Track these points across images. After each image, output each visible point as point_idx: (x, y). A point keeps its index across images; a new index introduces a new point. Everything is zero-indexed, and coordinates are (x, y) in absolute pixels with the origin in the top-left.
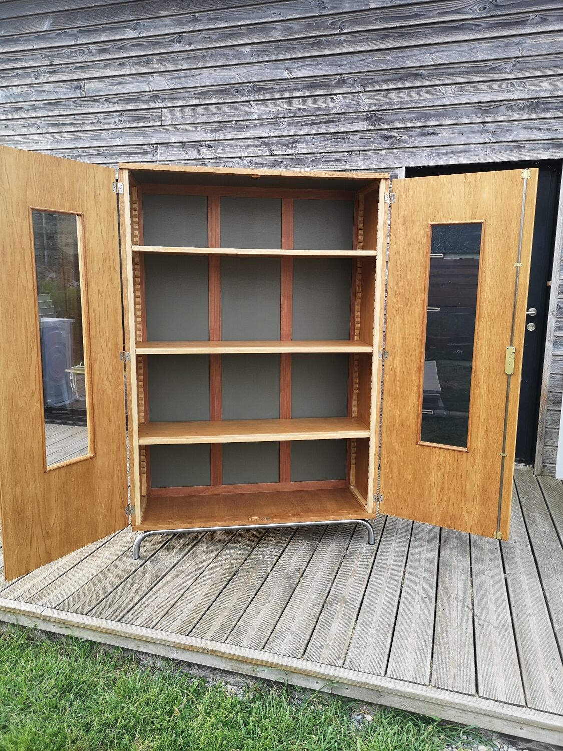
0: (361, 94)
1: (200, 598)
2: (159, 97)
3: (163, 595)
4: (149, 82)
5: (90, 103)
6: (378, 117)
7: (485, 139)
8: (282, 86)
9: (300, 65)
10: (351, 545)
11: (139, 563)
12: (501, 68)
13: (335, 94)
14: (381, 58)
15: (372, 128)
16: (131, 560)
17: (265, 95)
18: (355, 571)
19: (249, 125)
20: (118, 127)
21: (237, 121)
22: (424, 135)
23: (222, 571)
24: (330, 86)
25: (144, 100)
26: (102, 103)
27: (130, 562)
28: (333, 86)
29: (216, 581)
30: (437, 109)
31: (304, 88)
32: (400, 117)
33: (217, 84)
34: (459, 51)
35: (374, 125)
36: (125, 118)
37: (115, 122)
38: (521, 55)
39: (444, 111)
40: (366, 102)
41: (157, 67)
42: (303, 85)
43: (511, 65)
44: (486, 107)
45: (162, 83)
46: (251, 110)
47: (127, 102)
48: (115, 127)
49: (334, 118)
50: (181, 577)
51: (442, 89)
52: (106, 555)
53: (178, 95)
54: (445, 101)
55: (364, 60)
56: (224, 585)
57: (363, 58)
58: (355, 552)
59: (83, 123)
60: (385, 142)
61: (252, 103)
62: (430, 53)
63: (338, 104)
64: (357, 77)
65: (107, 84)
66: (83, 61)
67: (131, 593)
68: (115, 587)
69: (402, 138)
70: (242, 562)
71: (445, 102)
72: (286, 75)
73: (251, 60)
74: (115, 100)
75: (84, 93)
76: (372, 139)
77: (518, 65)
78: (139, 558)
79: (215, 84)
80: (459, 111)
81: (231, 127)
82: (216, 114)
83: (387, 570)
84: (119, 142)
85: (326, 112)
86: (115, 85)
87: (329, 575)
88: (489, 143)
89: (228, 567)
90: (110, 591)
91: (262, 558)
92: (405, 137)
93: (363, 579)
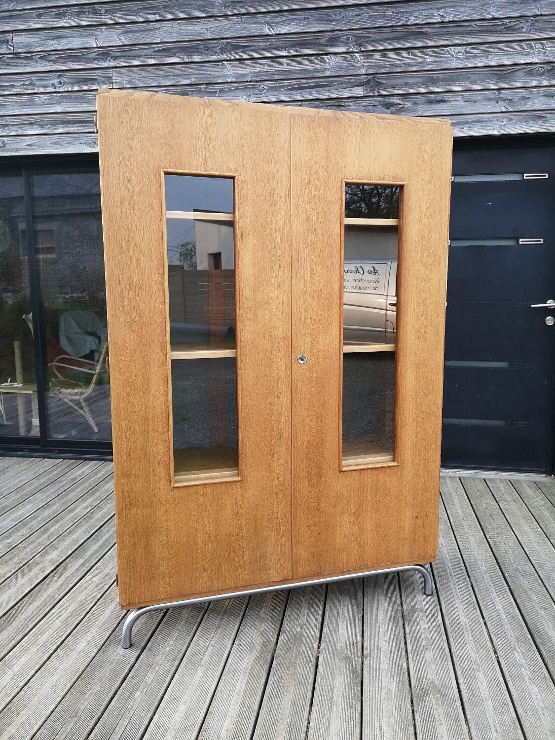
0: (356, 54)
1: (237, 707)
2: (108, 55)
3: (182, 708)
4: (96, 36)
5: (20, 61)
6: (376, 81)
7: (501, 107)
8: (261, 44)
9: (283, 19)
10: (403, 598)
11: (133, 654)
12: (517, 27)
13: (326, 54)
14: (380, 14)
15: (370, 94)
16: (121, 651)
17: (242, 54)
18: (427, 639)
19: (222, 89)
20: (58, 90)
21: (206, 84)
22: (431, 102)
23: (253, 657)
24: (319, 45)
25: (90, 58)
26: (36, 61)
27: (119, 654)
28: (323, 45)
29: (251, 675)
30: (445, 73)
31: (288, 47)
32: (404, 81)
33: (182, 40)
34: (470, 7)
35: (373, 91)
36: (66, 80)
37: (53, 84)
38: (539, 13)
39: (454, 75)
40: (363, 64)
41: (106, 18)
42: (287, 42)
43: (529, 24)
44: (501, 72)
45: (115, 38)
46: (225, 72)
47: (68, 60)
48: (52, 90)
49: (324, 82)
50: (199, 673)
51: (451, 51)
52: (82, 646)
53: (133, 53)
54: (454, 63)
55: (359, 15)
56: (263, 681)
57: (359, 13)
58: (413, 609)
59: (12, 86)
60: (386, 110)
61: (225, 63)
62: (437, 9)
63: (330, 65)
64: (352, 35)
65: (42, 37)
66: (11, 9)
67: (134, 708)
68: (107, 699)
69: (406, 106)
70: (275, 639)
71: (455, 65)
72: (266, 30)
73: (224, 12)
74: (53, 58)
75: (12, 49)
76: (371, 107)
77: (536, 24)
78: (131, 645)
79: (180, 40)
80: (471, 76)
81: (201, 91)
82: (181, 75)
83: (466, 633)
84: (58, 109)
85: (315, 75)
86: (53, 40)
87: (398, 649)
88: (506, 112)
89: (259, 649)
90: (102, 709)
91: (299, 629)
92: (409, 105)
93: (442, 649)
